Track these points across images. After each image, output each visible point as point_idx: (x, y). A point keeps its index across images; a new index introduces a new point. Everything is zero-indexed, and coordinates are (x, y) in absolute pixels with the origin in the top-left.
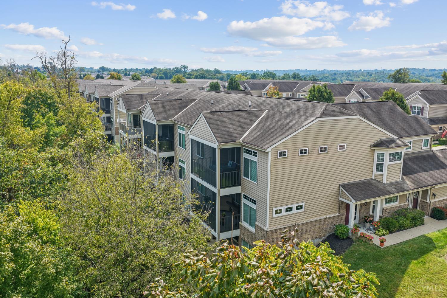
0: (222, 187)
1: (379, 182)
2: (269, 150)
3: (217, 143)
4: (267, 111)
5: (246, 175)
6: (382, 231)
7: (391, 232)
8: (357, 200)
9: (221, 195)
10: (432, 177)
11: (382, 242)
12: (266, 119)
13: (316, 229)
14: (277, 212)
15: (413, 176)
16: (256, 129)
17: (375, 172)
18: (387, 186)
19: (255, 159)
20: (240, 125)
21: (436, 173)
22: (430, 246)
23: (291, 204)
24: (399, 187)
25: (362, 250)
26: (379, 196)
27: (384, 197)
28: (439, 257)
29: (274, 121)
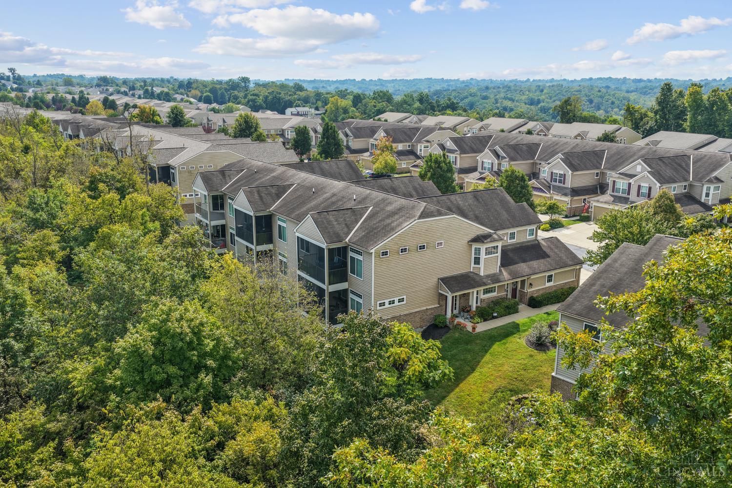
0: (330, 284)
1: (476, 274)
2: (373, 251)
3: (326, 244)
4: (371, 208)
5: (353, 272)
6: (477, 319)
7: (485, 320)
8: (453, 292)
9: (330, 291)
10: (530, 268)
11: (474, 328)
12: (370, 217)
13: (417, 319)
14: (381, 305)
15: (511, 267)
16: (361, 228)
17: (473, 265)
18: (483, 278)
19: (360, 258)
20: (346, 224)
21: (535, 264)
22: (515, 331)
23: (393, 298)
24: (495, 278)
25: (457, 336)
26: (474, 287)
27: (482, 288)
28: (520, 338)
29: (378, 220)
